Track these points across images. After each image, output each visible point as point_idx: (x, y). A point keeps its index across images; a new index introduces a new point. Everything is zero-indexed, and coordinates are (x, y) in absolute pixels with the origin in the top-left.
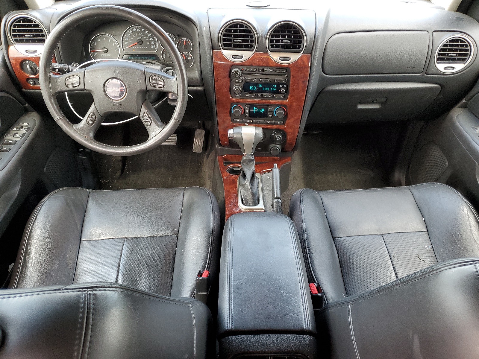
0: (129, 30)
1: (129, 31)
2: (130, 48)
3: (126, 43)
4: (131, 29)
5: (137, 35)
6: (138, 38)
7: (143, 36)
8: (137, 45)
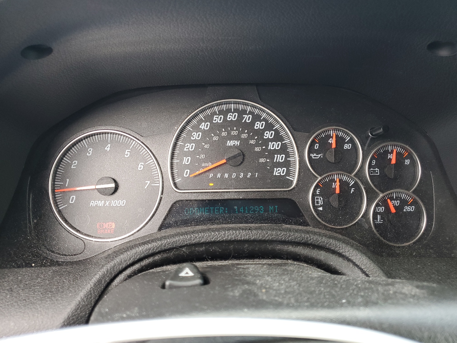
0: (197, 118)
1: (201, 121)
2: (197, 178)
3: (187, 161)
4: (205, 114)
5: (224, 134)
6: (230, 143)
7: (244, 136)
8: (225, 166)
